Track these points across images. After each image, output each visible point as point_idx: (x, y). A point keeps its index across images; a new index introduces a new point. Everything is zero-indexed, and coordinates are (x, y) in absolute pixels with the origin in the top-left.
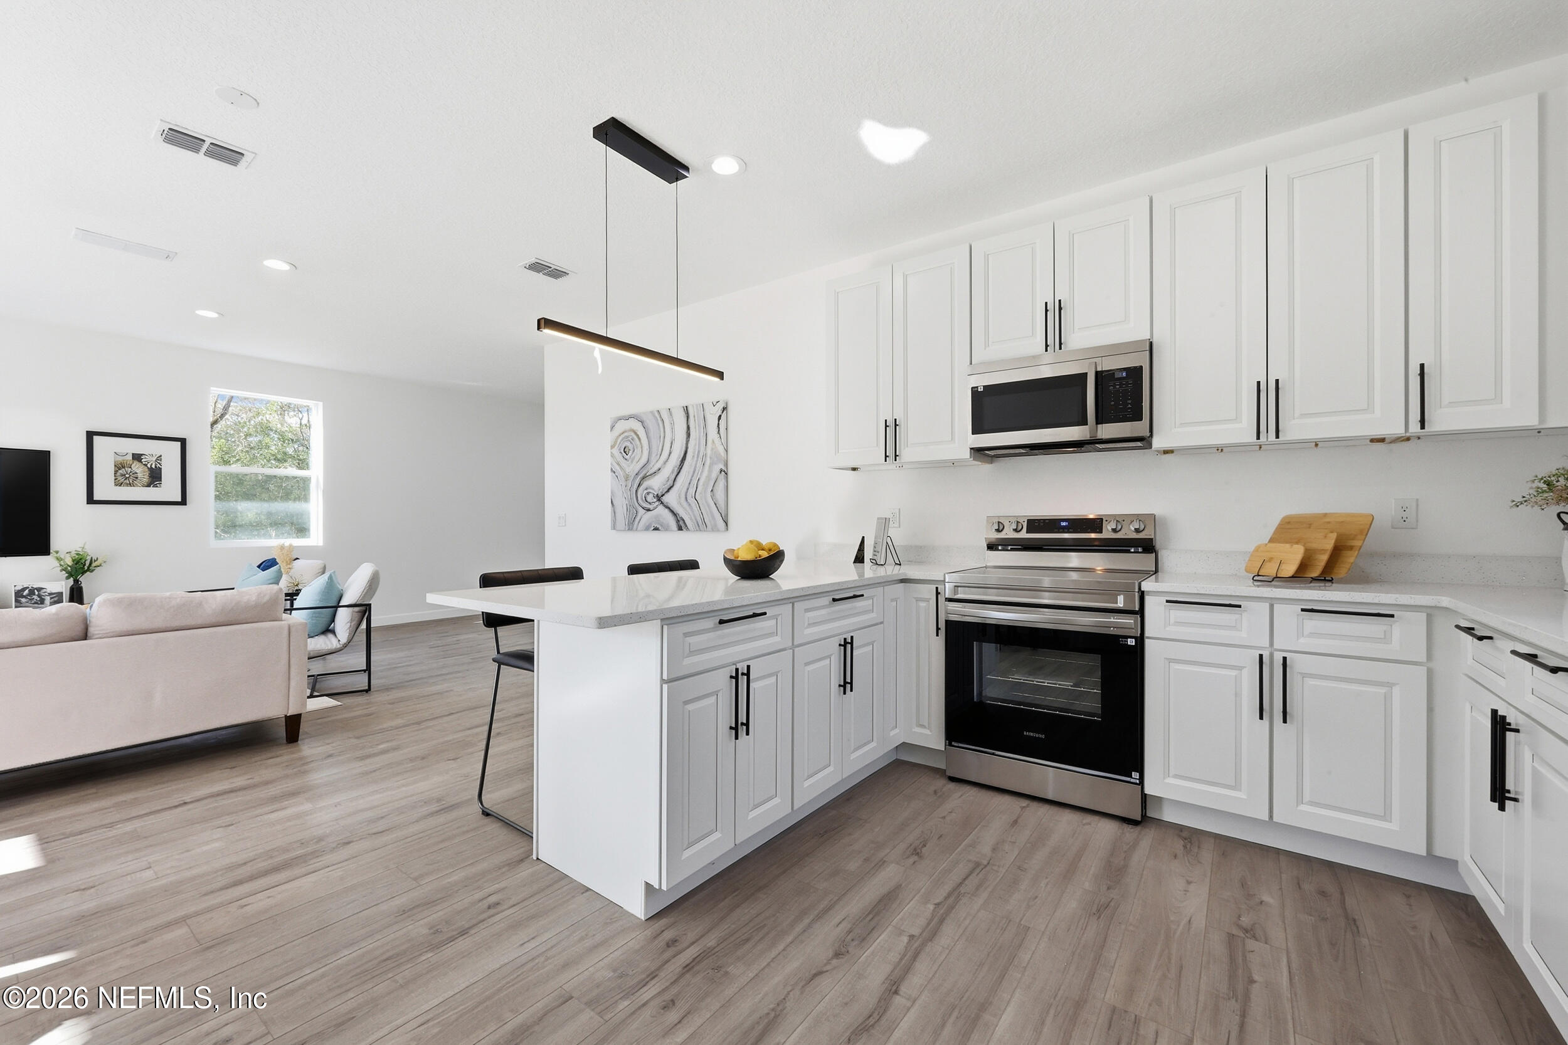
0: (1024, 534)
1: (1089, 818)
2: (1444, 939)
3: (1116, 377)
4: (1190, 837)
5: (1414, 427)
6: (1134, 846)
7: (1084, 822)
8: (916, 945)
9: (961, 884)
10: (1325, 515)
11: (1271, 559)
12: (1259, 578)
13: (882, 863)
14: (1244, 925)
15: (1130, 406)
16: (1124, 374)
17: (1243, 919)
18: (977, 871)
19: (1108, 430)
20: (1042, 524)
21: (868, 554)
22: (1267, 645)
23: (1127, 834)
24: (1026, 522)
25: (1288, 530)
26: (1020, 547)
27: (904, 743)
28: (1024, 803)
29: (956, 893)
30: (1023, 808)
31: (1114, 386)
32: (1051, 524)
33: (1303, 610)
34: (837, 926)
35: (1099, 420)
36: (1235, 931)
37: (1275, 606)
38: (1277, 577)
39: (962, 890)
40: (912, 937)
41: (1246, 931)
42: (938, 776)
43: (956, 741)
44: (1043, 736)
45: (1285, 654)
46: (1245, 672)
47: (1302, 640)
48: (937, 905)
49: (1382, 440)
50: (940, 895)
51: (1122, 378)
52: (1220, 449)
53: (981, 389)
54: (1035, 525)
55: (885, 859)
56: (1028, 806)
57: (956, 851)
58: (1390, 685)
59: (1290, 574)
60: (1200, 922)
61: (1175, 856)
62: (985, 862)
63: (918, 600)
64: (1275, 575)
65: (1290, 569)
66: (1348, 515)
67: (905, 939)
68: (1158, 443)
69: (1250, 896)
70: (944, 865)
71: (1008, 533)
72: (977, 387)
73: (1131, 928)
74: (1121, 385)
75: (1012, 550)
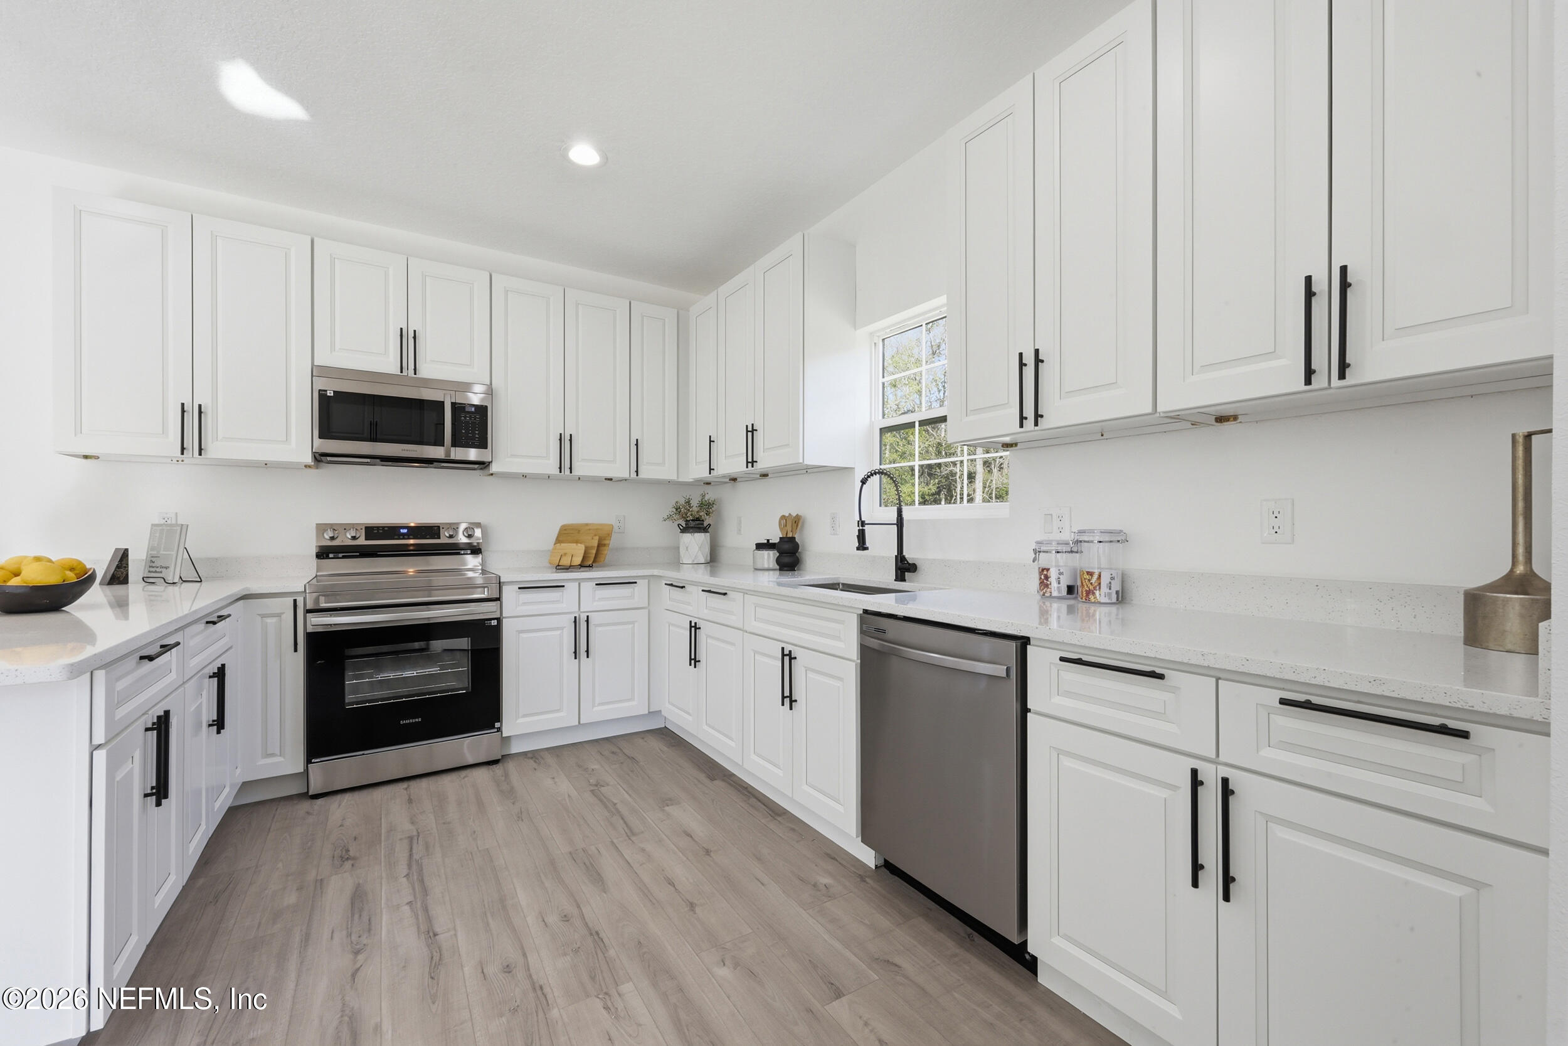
0: (362, 541)
1: (463, 773)
2: (665, 749)
3: (466, 410)
4: (533, 756)
5: (634, 475)
6: (506, 775)
7: (462, 776)
8: (419, 904)
9: (411, 855)
10: (587, 525)
11: (565, 554)
12: (560, 568)
13: (320, 883)
14: (594, 783)
15: (477, 436)
16: (473, 409)
17: (591, 781)
18: (415, 841)
19: (458, 453)
20: (381, 531)
21: (135, 570)
22: (577, 610)
23: (497, 771)
24: (364, 529)
25: (566, 534)
26: (358, 554)
27: (243, 783)
28: (405, 785)
29: (414, 863)
30: (406, 789)
31: (465, 417)
32: (391, 531)
33: (597, 584)
34: (332, 938)
35: (455, 444)
36: (592, 788)
37: (582, 584)
38: (571, 566)
39: (416, 857)
40: (410, 903)
41: (596, 785)
42: (295, 802)
43: (316, 758)
44: (420, 720)
45: (588, 614)
46: (565, 631)
47: (595, 604)
48: (407, 876)
49: (611, 479)
50: (402, 868)
51: (472, 412)
52: (524, 476)
53: (330, 393)
54: (372, 531)
55: (319, 878)
56: (409, 786)
57: (383, 838)
58: (633, 623)
59: (579, 563)
60: (574, 793)
61: (535, 769)
62: (415, 833)
63: (263, 616)
64: (569, 565)
65: (578, 560)
66: (601, 525)
67: (407, 908)
68: (494, 468)
69: (586, 770)
70: (383, 852)
71: (345, 539)
72: (326, 391)
73: (545, 815)
74: (470, 417)
75: (344, 557)
